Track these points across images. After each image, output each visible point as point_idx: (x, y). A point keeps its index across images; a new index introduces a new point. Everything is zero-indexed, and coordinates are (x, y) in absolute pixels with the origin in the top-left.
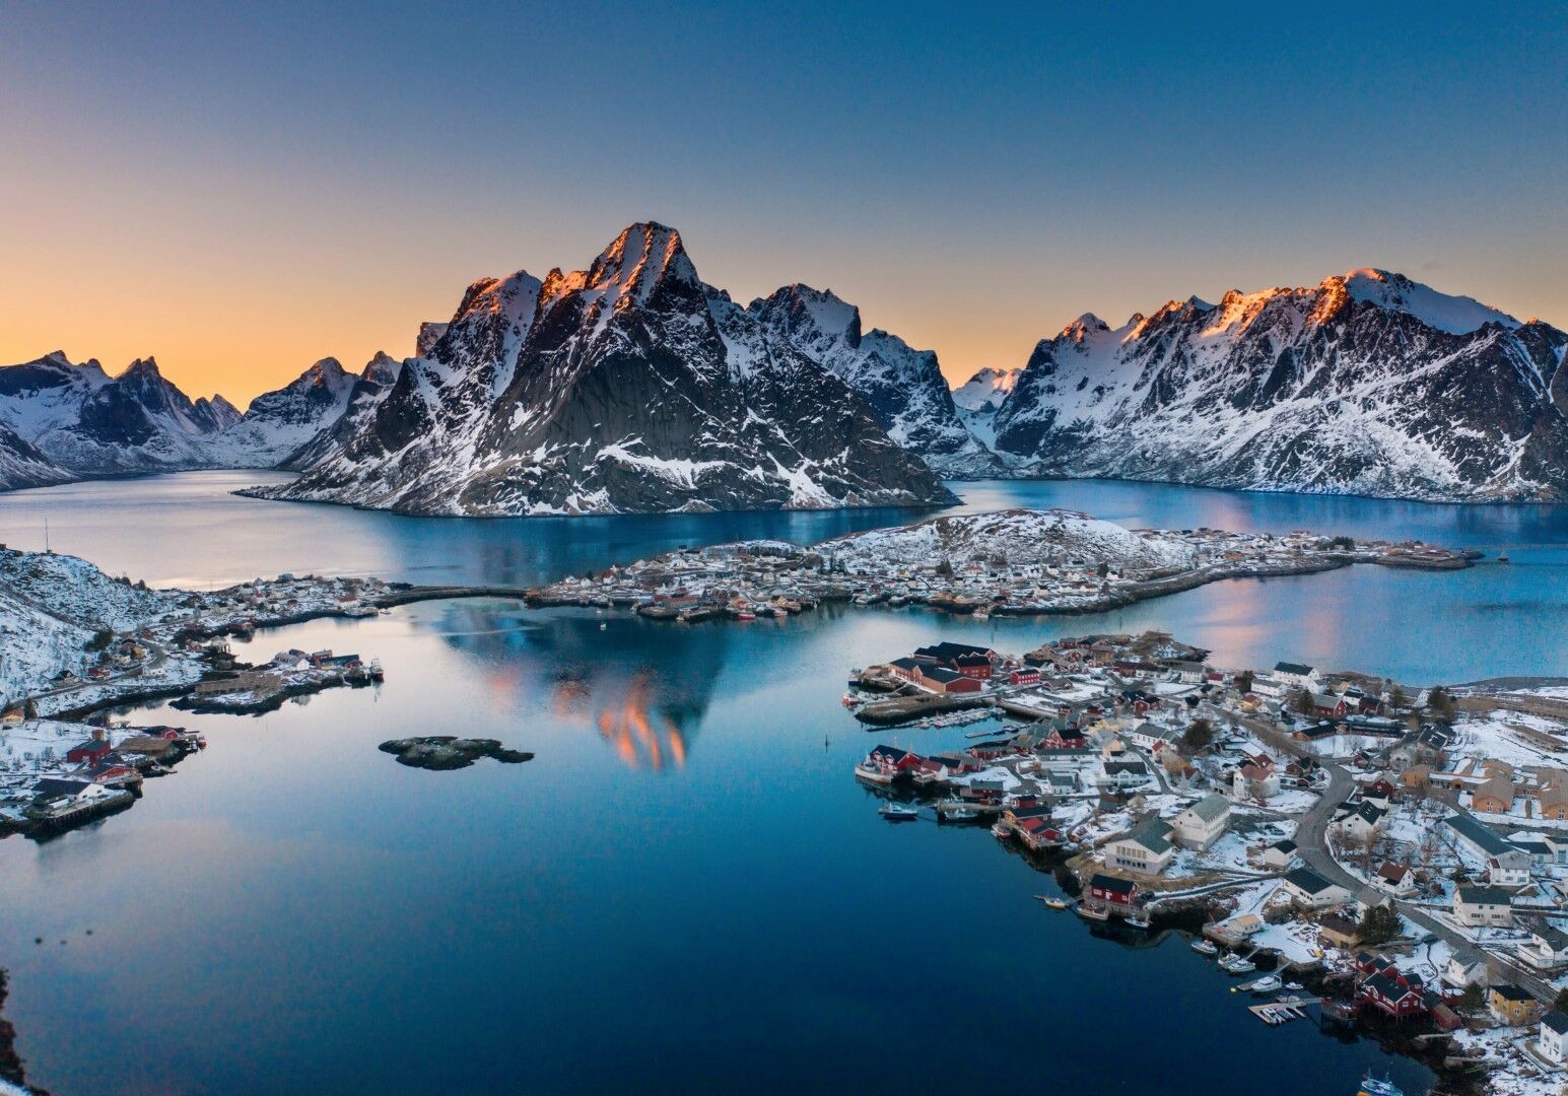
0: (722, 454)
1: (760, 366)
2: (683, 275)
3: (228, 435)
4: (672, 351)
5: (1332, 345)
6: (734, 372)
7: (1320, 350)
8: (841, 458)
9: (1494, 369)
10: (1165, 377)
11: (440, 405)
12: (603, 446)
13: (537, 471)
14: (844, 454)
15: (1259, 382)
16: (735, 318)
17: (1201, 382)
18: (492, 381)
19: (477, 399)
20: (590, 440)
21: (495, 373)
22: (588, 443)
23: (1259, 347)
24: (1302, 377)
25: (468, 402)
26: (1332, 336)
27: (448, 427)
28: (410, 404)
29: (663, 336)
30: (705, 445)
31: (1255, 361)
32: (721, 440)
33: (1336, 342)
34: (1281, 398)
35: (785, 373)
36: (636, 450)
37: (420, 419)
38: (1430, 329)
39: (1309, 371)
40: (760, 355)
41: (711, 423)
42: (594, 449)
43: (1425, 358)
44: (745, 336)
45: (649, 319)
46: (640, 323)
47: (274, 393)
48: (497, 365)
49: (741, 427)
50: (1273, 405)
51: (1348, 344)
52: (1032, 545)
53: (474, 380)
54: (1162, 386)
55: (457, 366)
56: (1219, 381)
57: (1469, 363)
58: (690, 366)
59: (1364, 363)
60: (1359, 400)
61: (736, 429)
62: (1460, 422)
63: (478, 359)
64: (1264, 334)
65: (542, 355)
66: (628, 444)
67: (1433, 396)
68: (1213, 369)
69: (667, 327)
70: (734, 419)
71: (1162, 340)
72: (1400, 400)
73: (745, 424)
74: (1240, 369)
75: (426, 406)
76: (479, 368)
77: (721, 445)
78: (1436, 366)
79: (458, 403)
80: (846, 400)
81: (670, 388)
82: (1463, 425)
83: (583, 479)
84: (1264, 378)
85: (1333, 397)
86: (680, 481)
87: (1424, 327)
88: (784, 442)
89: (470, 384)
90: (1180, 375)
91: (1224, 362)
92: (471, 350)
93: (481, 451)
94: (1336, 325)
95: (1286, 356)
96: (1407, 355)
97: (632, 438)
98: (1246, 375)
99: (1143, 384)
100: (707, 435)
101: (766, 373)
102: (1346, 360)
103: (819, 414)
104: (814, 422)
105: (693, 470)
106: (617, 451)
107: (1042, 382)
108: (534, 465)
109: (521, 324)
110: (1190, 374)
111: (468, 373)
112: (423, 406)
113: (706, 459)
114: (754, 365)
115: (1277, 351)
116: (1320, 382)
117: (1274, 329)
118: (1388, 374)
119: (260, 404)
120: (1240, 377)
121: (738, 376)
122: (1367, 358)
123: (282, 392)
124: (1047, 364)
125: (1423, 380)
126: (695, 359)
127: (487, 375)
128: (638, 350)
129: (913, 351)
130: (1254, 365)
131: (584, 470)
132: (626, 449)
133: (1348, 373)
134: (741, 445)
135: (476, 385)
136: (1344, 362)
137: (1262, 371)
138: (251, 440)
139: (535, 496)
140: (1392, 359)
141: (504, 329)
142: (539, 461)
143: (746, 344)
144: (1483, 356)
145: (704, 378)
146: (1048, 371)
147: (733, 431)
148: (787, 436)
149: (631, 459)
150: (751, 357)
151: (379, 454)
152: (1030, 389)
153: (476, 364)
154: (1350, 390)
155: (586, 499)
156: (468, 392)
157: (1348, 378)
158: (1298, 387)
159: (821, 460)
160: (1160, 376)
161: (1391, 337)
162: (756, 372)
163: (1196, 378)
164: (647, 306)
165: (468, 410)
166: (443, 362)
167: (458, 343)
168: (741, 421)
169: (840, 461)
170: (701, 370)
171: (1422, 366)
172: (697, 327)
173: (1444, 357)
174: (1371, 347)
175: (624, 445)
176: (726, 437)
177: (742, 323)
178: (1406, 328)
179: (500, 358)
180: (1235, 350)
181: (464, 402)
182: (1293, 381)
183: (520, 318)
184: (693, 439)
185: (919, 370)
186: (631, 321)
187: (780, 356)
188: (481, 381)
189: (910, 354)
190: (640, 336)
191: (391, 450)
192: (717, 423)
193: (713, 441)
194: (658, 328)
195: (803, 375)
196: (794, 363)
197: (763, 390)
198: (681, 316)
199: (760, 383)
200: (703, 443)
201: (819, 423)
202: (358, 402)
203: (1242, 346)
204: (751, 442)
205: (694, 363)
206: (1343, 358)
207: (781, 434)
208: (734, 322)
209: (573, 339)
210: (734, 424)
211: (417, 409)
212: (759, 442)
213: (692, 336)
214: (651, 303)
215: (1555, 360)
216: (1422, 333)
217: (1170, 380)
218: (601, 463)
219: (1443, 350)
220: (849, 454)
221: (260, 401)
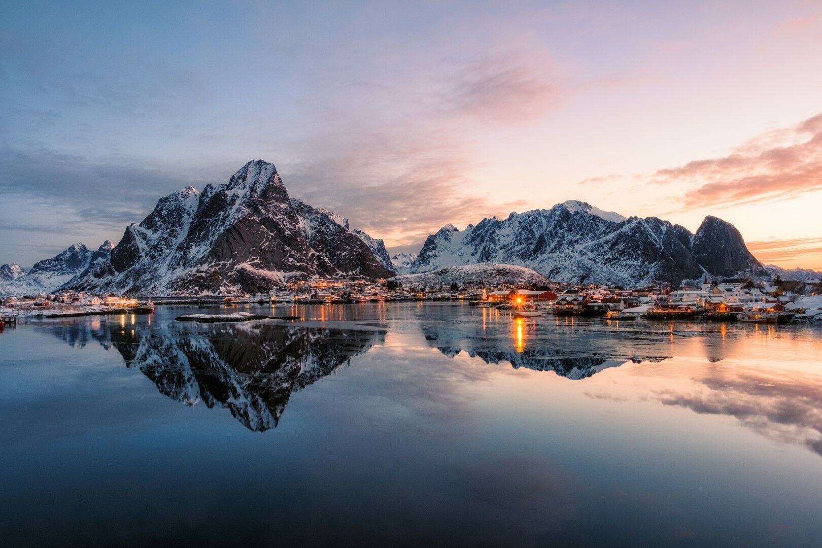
0: (299, 268)
1: (316, 228)
2: (277, 183)
3: (20, 281)
4: (273, 219)
5: (562, 231)
6: (303, 231)
7: (557, 233)
8: (356, 271)
9: (637, 235)
10: (487, 249)
11: (147, 249)
12: (238, 262)
13: (203, 274)
14: (358, 270)
15: (530, 248)
16: (302, 206)
17: (503, 250)
18: (175, 236)
19: (169, 246)
20: (231, 260)
21: (178, 233)
22: (231, 261)
23: (529, 233)
24: (549, 245)
25: (163, 246)
26: (561, 227)
27: (152, 258)
28: (130, 248)
29: (268, 211)
30: (291, 264)
31: (527, 239)
32: (298, 262)
33: (563, 230)
34: (542, 254)
35: (328, 232)
36: (256, 266)
37: (135, 256)
38: (605, 221)
39: (552, 242)
40: (314, 224)
41: (293, 253)
42: (234, 264)
43: (606, 234)
44: (307, 215)
45: (262, 204)
46: (257, 205)
47: (48, 260)
48: (178, 228)
49: (307, 256)
50: (537, 257)
51: (570, 229)
52: (494, 277)
53: (166, 236)
54: (485, 254)
55: (156, 231)
56: (511, 249)
57: (625, 234)
58: (282, 226)
59: (579, 237)
60: (578, 252)
61: (305, 256)
62: (625, 258)
63: (168, 226)
64: (530, 228)
65: (206, 221)
66: (251, 263)
67: (612, 248)
68: (508, 244)
69: (270, 208)
70: (304, 252)
71: (483, 234)
72: (597, 251)
73: (310, 255)
74: (521, 243)
75: (139, 249)
76: (168, 230)
77: (298, 264)
78: (611, 236)
79: (157, 247)
80: (358, 245)
81: (272, 236)
82: (626, 259)
83: (228, 279)
84: (533, 247)
85: (566, 251)
86: (279, 281)
87: (603, 220)
88: (329, 263)
89: (164, 238)
90: (494, 248)
91: (513, 241)
92: (165, 222)
93: (172, 268)
94: (563, 222)
95: (541, 237)
96: (597, 232)
97: (253, 260)
98: (524, 246)
99: (476, 253)
100: (291, 259)
101: (319, 232)
102: (569, 236)
103: (345, 251)
104: (343, 254)
105: (285, 276)
106: (246, 266)
107: (431, 253)
108: (202, 272)
109: (191, 210)
110: (498, 247)
111: (162, 233)
112: (137, 249)
113: (291, 271)
114: (312, 228)
115: (537, 235)
116: (559, 246)
117: (535, 225)
118: (590, 241)
119: (39, 265)
120: (522, 246)
121: (305, 233)
122: (579, 235)
123: (52, 260)
124: (433, 245)
125: (607, 242)
126: (284, 223)
127: (173, 234)
128: (255, 218)
129: (373, 239)
130: (527, 241)
131: (229, 274)
132: (250, 264)
133: (571, 241)
134: (308, 264)
135: (167, 238)
136: (569, 237)
137: (532, 244)
138: (33, 284)
139: (202, 287)
140: (590, 234)
141: (182, 212)
142: (204, 270)
143: (308, 218)
144: (632, 230)
145: (289, 232)
146: (433, 248)
147: (304, 258)
148: (329, 260)
149: (254, 270)
150: (310, 224)
151: (112, 273)
152: (426, 256)
153: (167, 229)
154: (574, 248)
155: (230, 288)
156: (163, 242)
157: (572, 243)
158: (548, 250)
159: (347, 272)
160: (484, 248)
161: (589, 225)
162: (313, 231)
163: (501, 249)
164: (259, 197)
165: (163, 250)
166: (148, 228)
167: (156, 219)
168: (307, 253)
169: (356, 273)
170: (287, 229)
171: (604, 236)
172: (285, 209)
173: (614, 232)
174: (580, 230)
175: (249, 263)
176: (300, 260)
177: (306, 209)
178: (595, 221)
179: (180, 226)
180: (517, 236)
181: (161, 246)
182: (546, 247)
183: (190, 208)
184: (284, 260)
185: (376, 247)
186: (252, 205)
187: (325, 224)
188: (170, 236)
189: (371, 240)
190: (257, 211)
191: (119, 271)
192: (296, 253)
193: (294, 262)
194: (265, 207)
195: (336, 233)
196: (331, 227)
197: (318, 239)
198: (276, 203)
199: (316, 236)
200: (290, 262)
201: (346, 255)
202: (95, 262)
203: (520, 234)
204: (313, 263)
205: (284, 225)
206: (568, 236)
207: (327, 260)
208: (302, 208)
209: (221, 213)
210: (304, 254)
211: (134, 250)
212: (317, 263)
213: (282, 213)
214: (261, 196)
215: (661, 231)
216: (602, 223)
217: (489, 250)
218: (238, 271)
219: (613, 229)
220: (360, 269)
221: (40, 264)
